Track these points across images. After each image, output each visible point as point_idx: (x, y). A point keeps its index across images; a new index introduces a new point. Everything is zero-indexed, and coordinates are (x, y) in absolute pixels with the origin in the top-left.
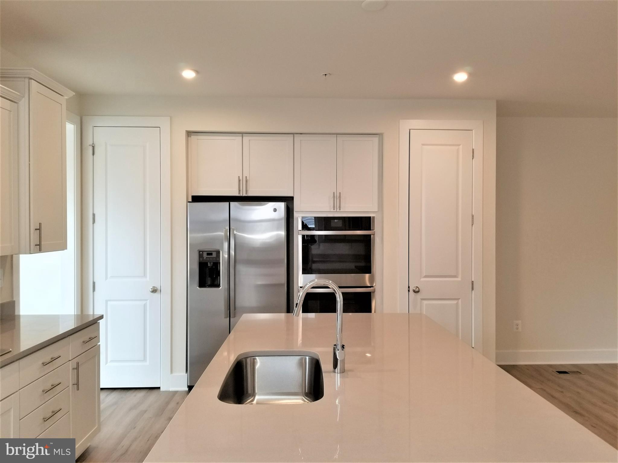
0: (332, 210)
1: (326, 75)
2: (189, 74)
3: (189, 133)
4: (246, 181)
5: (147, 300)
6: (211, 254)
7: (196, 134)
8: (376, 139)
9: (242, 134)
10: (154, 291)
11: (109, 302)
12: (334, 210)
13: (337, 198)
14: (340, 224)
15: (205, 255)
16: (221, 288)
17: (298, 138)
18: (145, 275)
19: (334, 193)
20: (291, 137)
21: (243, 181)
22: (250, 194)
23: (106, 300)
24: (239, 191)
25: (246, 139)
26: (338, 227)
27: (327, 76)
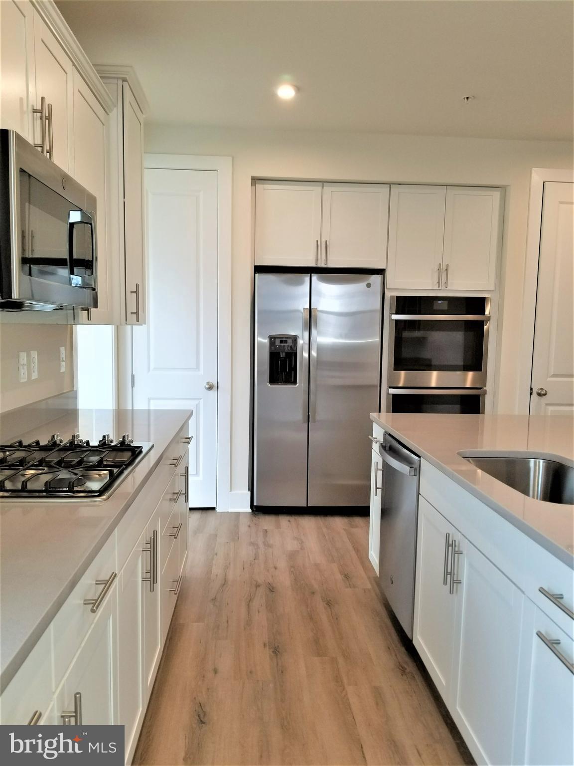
0: (436, 287)
1: (467, 98)
2: (286, 92)
3: (255, 180)
4: (326, 246)
5: (200, 399)
6: (286, 341)
7: (263, 181)
8: (497, 194)
9: (323, 182)
10: (210, 388)
11: (152, 401)
12: (439, 287)
13: (443, 272)
14: (444, 305)
15: (278, 343)
16: (298, 384)
17: (395, 190)
18: (198, 368)
19: (440, 264)
20: (386, 189)
21: (322, 247)
22: (331, 265)
23: (149, 398)
24: (317, 260)
25: (328, 189)
26: (443, 310)
27: (469, 100)
